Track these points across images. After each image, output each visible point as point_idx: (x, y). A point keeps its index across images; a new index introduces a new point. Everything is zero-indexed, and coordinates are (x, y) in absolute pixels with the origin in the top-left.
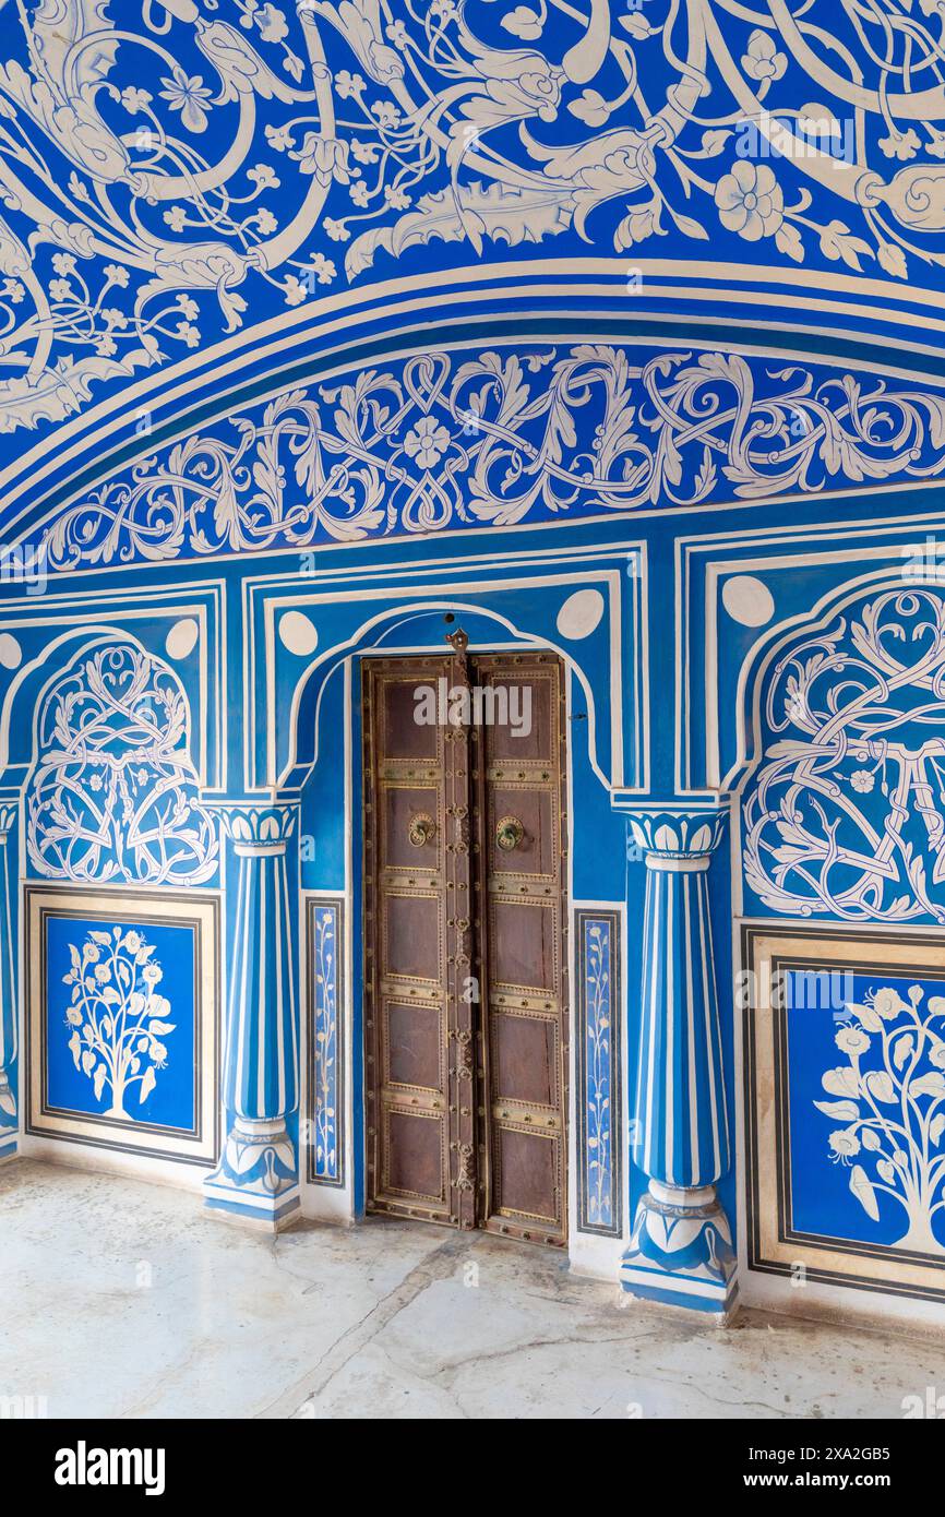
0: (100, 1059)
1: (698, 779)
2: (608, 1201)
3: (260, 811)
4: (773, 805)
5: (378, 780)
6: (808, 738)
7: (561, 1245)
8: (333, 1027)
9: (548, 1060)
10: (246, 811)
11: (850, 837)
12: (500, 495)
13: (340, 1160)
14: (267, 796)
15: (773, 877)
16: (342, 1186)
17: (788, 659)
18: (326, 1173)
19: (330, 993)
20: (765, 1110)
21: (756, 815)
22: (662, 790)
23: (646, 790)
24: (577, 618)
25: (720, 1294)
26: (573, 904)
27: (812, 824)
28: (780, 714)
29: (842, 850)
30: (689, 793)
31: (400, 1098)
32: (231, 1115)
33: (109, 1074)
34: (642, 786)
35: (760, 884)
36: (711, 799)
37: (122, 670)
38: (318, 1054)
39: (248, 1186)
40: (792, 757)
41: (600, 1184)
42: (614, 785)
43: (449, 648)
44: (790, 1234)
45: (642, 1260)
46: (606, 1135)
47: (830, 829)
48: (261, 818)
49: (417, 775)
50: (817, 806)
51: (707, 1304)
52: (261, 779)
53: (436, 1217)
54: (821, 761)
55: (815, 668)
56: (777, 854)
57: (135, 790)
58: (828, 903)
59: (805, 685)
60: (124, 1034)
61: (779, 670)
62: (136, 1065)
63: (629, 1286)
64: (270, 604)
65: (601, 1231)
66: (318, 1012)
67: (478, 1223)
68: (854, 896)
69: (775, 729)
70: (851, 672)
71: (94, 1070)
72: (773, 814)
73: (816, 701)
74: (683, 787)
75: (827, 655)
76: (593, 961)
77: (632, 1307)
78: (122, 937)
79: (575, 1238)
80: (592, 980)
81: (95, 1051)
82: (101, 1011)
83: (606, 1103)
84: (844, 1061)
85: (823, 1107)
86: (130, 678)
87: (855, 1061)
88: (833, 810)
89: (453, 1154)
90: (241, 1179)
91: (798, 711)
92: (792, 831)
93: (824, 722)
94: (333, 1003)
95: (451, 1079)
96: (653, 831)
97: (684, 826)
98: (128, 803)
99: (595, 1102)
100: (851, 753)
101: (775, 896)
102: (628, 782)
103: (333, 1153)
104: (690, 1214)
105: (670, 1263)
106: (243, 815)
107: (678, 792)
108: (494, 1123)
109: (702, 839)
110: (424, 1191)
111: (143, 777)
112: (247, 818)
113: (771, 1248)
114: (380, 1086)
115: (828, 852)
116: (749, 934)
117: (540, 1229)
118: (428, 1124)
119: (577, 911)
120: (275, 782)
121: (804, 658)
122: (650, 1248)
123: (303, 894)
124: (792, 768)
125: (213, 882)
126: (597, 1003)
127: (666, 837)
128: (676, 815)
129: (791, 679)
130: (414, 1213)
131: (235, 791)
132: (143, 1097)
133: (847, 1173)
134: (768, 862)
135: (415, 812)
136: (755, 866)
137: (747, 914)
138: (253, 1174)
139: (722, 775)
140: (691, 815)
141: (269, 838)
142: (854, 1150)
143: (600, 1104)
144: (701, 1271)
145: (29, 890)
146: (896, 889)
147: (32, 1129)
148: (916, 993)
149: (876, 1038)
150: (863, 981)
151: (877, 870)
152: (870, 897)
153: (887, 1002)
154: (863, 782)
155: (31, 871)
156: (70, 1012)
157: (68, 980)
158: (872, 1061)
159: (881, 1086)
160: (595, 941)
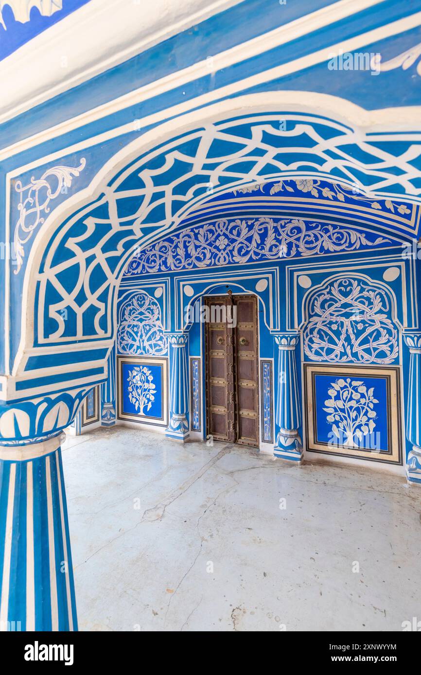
0: (137, 400)
1: (292, 327)
2: (270, 434)
3: (179, 336)
4: (311, 333)
5: (208, 328)
6: (320, 316)
7: (257, 447)
8: (198, 391)
9: (253, 399)
10: (176, 336)
11: (331, 341)
12: (241, 256)
13: (200, 425)
14: (181, 332)
15: (312, 351)
16: (200, 432)
17: (315, 296)
18: (196, 428)
19: (197, 382)
20: (310, 411)
21: (307, 336)
22: (283, 329)
23: (279, 330)
24: (261, 286)
25: (299, 456)
26: (260, 359)
27: (321, 338)
28: (313, 310)
29: (329, 344)
30: (290, 330)
31: (215, 409)
32: (172, 413)
33: (139, 404)
34: (278, 328)
35: (308, 353)
36: (296, 332)
37: (142, 301)
38: (194, 398)
39: (177, 431)
40: (316, 321)
41: (267, 430)
42: (271, 328)
43: (227, 294)
44: (317, 442)
45: (279, 448)
46: (269, 418)
47: (326, 339)
48: (179, 338)
49: (219, 327)
50: (322, 333)
51: (296, 459)
52: (179, 328)
53: (225, 439)
54: (324, 322)
55: (322, 298)
56: (313, 345)
57: (146, 331)
58: (326, 358)
59: (319, 303)
60: (143, 393)
61: (313, 299)
62: (146, 401)
63: (275, 455)
64: (182, 283)
65: (268, 442)
66: (194, 387)
67: (235, 441)
68: (332, 356)
69: (312, 314)
70: (331, 299)
71: (135, 403)
72: (311, 335)
73: (322, 306)
74: (289, 329)
75: (325, 295)
76: (265, 373)
77: (276, 460)
78: (143, 369)
79: (261, 444)
80: (265, 378)
81: (136, 398)
82: (137, 387)
83: (269, 409)
84: (331, 398)
85: (325, 409)
86: (144, 303)
87: (333, 398)
88: (327, 334)
89: (229, 423)
90: (175, 430)
91: (318, 310)
92: (316, 340)
93: (324, 312)
94: (198, 385)
95: (228, 404)
96: (281, 340)
97: (289, 338)
98: (144, 334)
99: (266, 409)
100: (331, 320)
101: (312, 356)
102: (274, 327)
103: (198, 423)
104: (291, 437)
105: (286, 449)
106: (175, 337)
107: (287, 330)
108: (240, 415)
109: (293, 342)
110: (221, 433)
111: (148, 328)
112: (176, 338)
113: (312, 446)
114: (210, 406)
115: (326, 345)
116: (305, 366)
117: (252, 442)
118: (222, 416)
119: (261, 361)
120: (183, 328)
121: (319, 296)
122: (281, 445)
123: (190, 357)
124: (316, 324)
125: (166, 354)
126: (266, 384)
127: (284, 341)
128: (287, 336)
129: (316, 301)
130: (219, 438)
131: (173, 331)
132: (148, 410)
133: (331, 426)
134: (310, 348)
135: (218, 336)
136: (307, 349)
137: (305, 361)
138: (178, 428)
139: (299, 325)
140: (291, 336)
141: (181, 343)
142: (333, 420)
144: (294, 451)
145: (118, 357)
146: (343, 354)
147: (119, 418)
148: (349, 380)
149: (338, 392)
150: (335, 377)
151: (338, 349)
152: (336, 356)
153: (341, 383)
154: (335, 327)
155: (119, 352)
156: (129, 388)
157: (128, 380)
158: (337, 398)
159: (340, 404)
160: (266, 368)
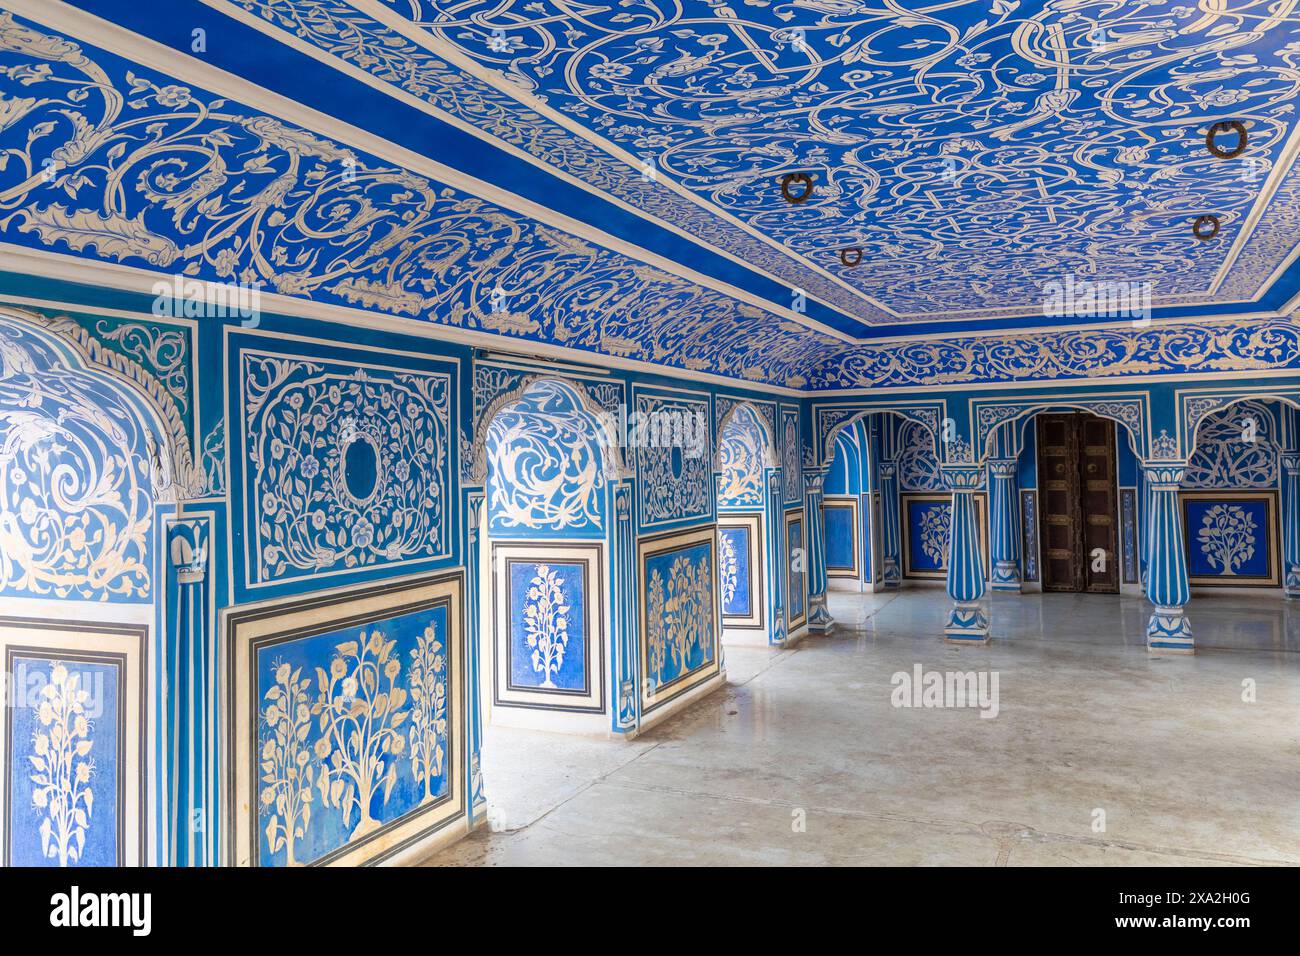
0: (936, 550)
2: (1133, 573)
3: (1011, 463)
5: (1044, 453)
7: (1116, 591)
8: (1033, 531)
9: (1107, 537)
10: (1006, 464)
11: (1206, 465)
13: (1037, 573)
14: (1014, 459)
16: (1038, 581)
18: (1032, 578)
19: (1031, 520)
26: (1119, 488)
27: (1194, 462)
29: (1203, 469)
31: (1054, 553)
32: (994, 561)
33: (940, 555)
39: (1009, 581)
41: (1130, 569)
46: (1131, 554)
47: (1199, 463)
49: (1058, 451)
50: (1195, 457)
52: (1012, 453)
53: (1070, 589)
58: (1199, 483)
60: (948, 541)
65: (1131, 582)
67: (1085, 589)
68: (1207, 481)
71: (933, 555)
76: (1126, 505)
78: (945, 508)
79: (1122, 587)
81: (934, 548)
82: (937, 534)
83: (1132, 545)
84: (1205, 526)
85: (1199, 539)
87: (1208, 526)
88: (1200, 458)
89: (1075, 569)
90: (1006, 580)
94: (1033, 524)
95: (1074, 546)
100: (1206, 443)
101: (1183, 483)
103: (1034, 571)
106: (1004, 465)
108: (1089, 558)
110: (1064, 582)
112: (1006, 466)
114: (1050, 550)
115: (1199, 470)
117: (1109, 587)
118: (1065, 562)
119: (1121, 490)
120: (1016, 454)
123: (1020, 490)
125: (984, 488)
130: (1061, 588)
131: (1002, 457)
133: (1206, 557)
138: (1010, 578)
141: (1012, 472)
142: (1209, 550)
143: (1128, 546)
145: (902, 495)
146: (1219, 479)
147: (905, 577)
148: (1225, 506)
149: (1214, 519)
150: (1210, 504)
151: (1213, 474)
152: (1211, 481)
153: (1217, 509)
154: (1209, 450)
155: (902, 488)
156: (922, 535)
157: (921, 524)
158: (1213, 526)
159: (1216, 532)
160: (1127, 498)
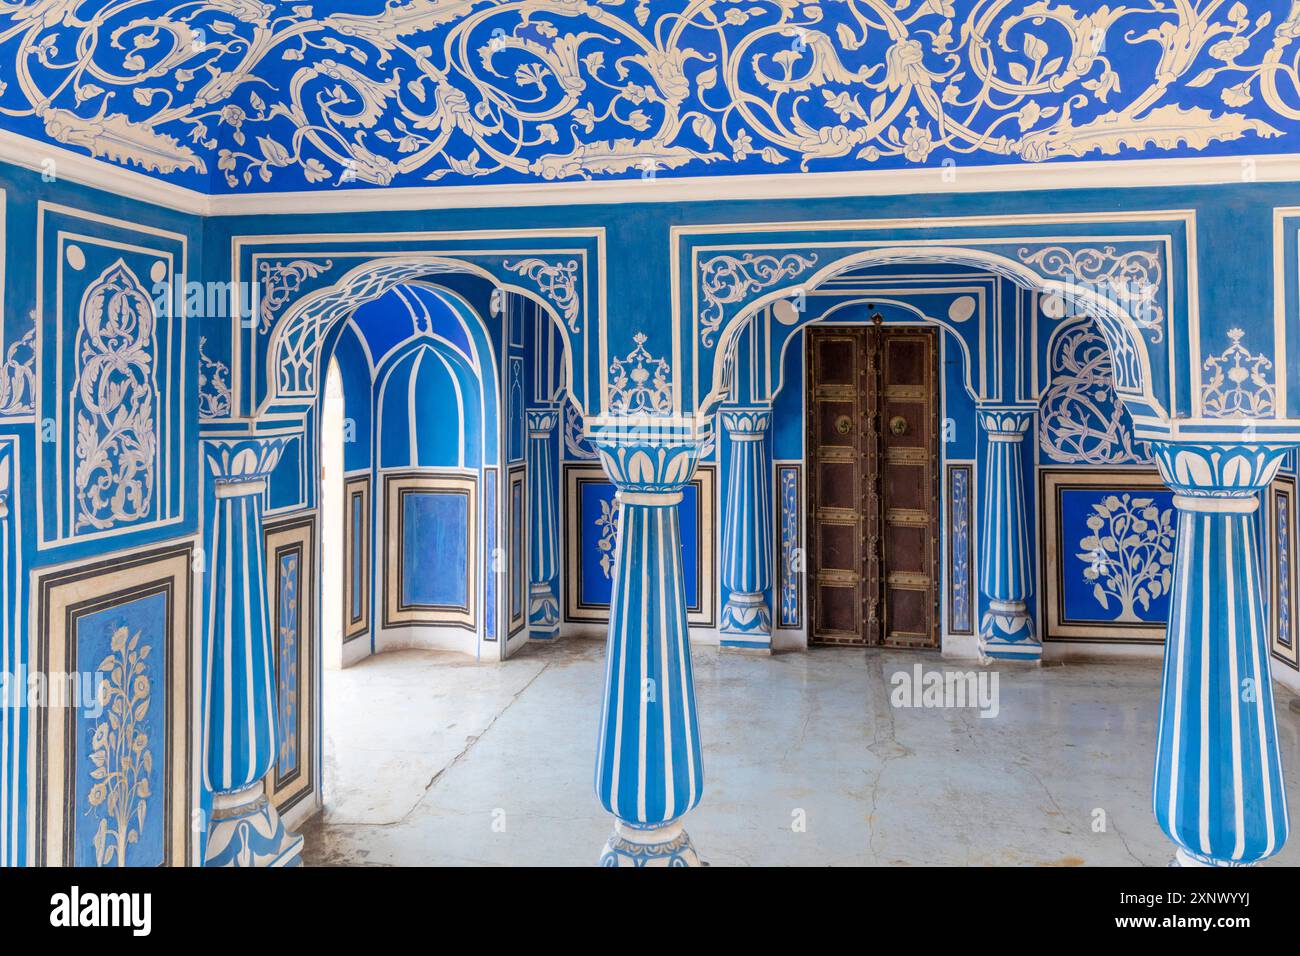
1: (1028, 395)
2: (966, 617)
3: (759, 414)
4: (1056, 407)
5: (816, 397)
6: (1074, 375)
7: (937, 645)
8: (794, 538)
9: (921, 549)
10: (750, 414)
11: (1095, 423)
13: (800, 613)
14: (766, 405)
15: (1055, 444)
16: (801, 628)
17: (1065, 335)
18: (790, 622)
19: (792, 519)
20: (1051, 561)
21: (1047, 413)
22: (1009, 400)
23: (1000, 400)
24: (960, 311)
26: (945, 462)
27: (1075, 417)
28: (1060, 363)
29: (1090, 430)
30: (1023, 401)
31: (829, 577)
32: (726, 592)
34: (998, 397)
35: (1048, 447)
36: (1035, 404)
38: (784, 555)
39: (750, 631)
40: (1065, 385)
41: (961, 609)
42: (980, 399)
43: (871, 323)
44: (1064, 621)
45: (996, 639)
46: (964, 582)
47: (1084, 420)
48: (761, 416)
49: (841, 394)
50: (1078, 408)
51: (1034, 656)
52: (762, 396)
53: (854, 641)
54: (1080, 386)
55: (1078, 340)
56: (1057, 432)
58: (1083, 456)
59: (1073, 349)
61: (1060, 340)
63: (988, 653)
65: (963, 633)
66: (784, 530)
67: (881, 642)
68: (1096, 452)
69: (1057, 370)
70: (1096, 343)
72: (1056, 413)
73: (1078, 356)
74: (1020, 399)
75: (1084, 334)
76: (957, 492)
79: (945, 637)
80: (957, 501)
83: (965, 565)
84: (1091, 533)
85: (1081, 556)
87: (1096, 532)
88: (1086, 410)
89: (865, 606)
90: (745, 628)
91: (1069, 363)
92: (1065, 421)
93: (1082, 367)
94: (794, 524)
95: (865, 563)
96: (1002, 421)
97: (1019, 418)
99: (958, 565)
100: (1095, 382)
101: (1056, 454)
102: (990, 396)
103: (795, 610)
104: (1019, 614)
105: (1011, 639)
106: (748, 416)
107: (1017, 401)
108: (888, 585)
109: (1024, 426)
110: (843, 628)
112: (751, 418)
113: (1055, 629)
114: (816, 572)
115: (1083, 431)
116: (1043, 473)
117: (919, 640)
118: (847, 591)
119: (948, 466)
120: (770, 397)
121: (1072, 335)
122: (998, 632)
123: (774, 462)
124: (1065, 390)
125: (712, 457)
126: (959, 513)
127: (1009, 424)
128: (1015, 413)
129: (1066, 345)
130: (840, 641)
131: (744, 400)
133: (1092, 588)
134: (1053, 437)
135: (839, 415)
136: (1046, 439)
137: (1041, 463)
138: (752, 625)
139: (1040, 392)
140: (1023, 413)
142: (1096, 577)
143: (961, 566)
144: (1028, 640)
145: (567, 468)
146: (1117, 448)
147: (568, 619)
148: (1126, 498)
149: (1107, 521)
150: (1100, 493)
151: (1108, 439)
152: (1104, 452)
153: (1112, 503)
154: (1101, 396)
155: (568, 455)
156: (601, 542)
157: (599, 522)
158: (1105, 532)
159: (1110, 543)
160: (958, 481)
